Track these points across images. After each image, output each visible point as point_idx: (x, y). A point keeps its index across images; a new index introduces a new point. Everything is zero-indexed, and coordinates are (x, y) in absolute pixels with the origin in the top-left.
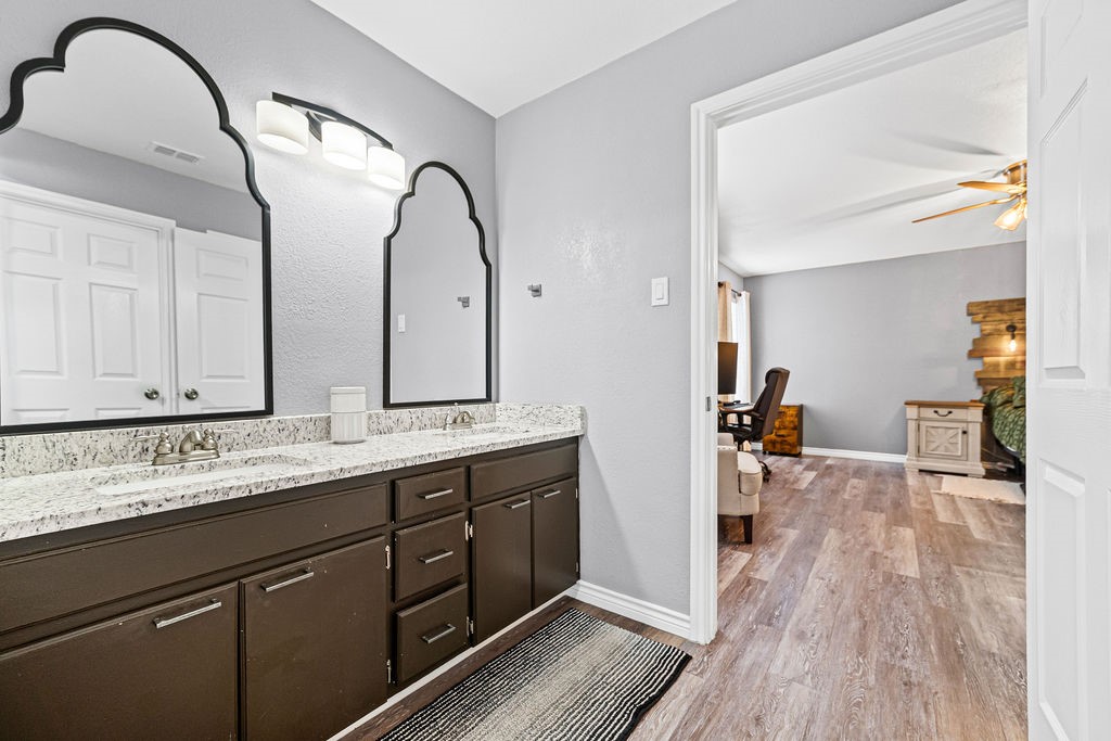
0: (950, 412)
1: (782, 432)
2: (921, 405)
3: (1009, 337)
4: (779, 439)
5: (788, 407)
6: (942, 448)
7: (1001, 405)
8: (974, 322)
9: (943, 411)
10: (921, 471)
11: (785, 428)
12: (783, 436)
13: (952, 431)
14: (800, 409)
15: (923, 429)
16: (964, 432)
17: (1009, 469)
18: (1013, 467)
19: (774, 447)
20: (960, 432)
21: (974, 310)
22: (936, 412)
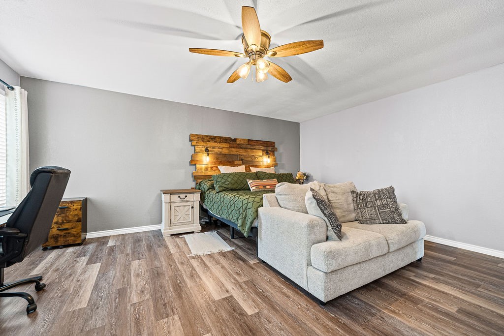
0: (186, 196)
1: (66, 226)
2: (172, 193)
3: (206, 154)
4: (63, 233)
5: (72, 202)
6: (182, 218)
7: (207, 190)
8: (192, 145)
9: (183, 196)
10: (171, 235)
11: (69, 222)
12: (67, 229)
13: (186, 207)
14: (85, 202)
15: (172, 208)
16: (192, 207)
17: (206, 222)
18: (208, 221)
19: (57, 241)
20: (190, 207)
21: (192, 138)
22: (179, 197)
